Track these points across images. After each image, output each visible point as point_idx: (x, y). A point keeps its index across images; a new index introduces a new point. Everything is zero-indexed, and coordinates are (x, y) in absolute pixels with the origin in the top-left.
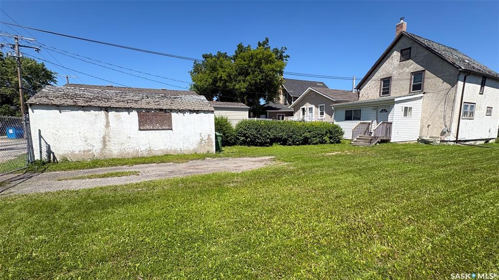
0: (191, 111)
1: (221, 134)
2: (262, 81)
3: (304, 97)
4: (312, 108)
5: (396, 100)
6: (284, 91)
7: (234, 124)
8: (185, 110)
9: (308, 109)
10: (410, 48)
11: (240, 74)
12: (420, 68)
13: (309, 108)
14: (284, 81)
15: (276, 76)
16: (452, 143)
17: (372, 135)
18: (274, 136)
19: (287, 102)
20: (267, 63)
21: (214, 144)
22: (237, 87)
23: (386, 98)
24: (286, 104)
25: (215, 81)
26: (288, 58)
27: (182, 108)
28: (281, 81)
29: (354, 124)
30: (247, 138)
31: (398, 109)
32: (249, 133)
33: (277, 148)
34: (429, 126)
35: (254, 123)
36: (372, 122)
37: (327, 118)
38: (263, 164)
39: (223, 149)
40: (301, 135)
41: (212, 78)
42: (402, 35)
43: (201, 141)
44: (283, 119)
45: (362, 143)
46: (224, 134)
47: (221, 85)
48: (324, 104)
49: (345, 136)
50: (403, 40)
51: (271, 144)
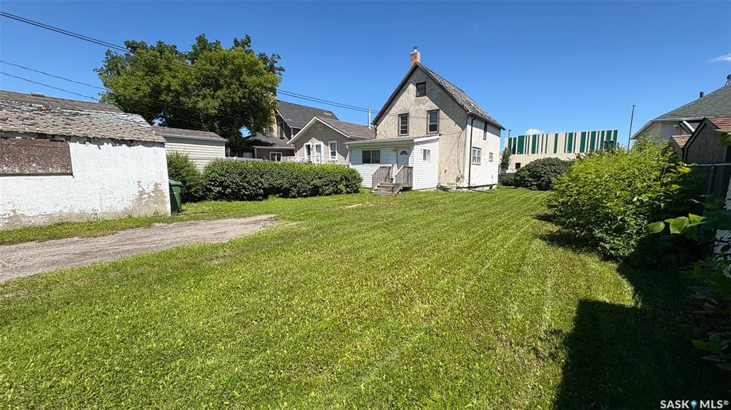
0: (115, 142)
1: (180, 183)
2: (243, 101)
3: (308, 130)
4: (320, 146)
5: (415, 140)
6: (279, 118)
7: (200, 167)
8: (102, 139)
9: (315, 147)
10: (425, 83)
11: (204, 85)
12: (436, 107)
13: (317, 146)
14: (278, 105)
15: (265, 95)
16: (466, 189)
17: (394, 182)
18: (270, 184)
19: (284, 136)
20: (251, 73)
21: (168, 199)
22: (201, 105)
23: (404, 137)
24: (282, 138)
25: (156, 91)
26: (282, 72)
27: (94, 135)
28: (274, 103)
29: (374, 168)
30: (225, 188)
31: (417, 151)
32: (228, 180)
33: (275, 202)
34: (446, 171)
35: (236, 166)
36: (393, 165)
37: (340, 160)
38: (261, 226)
39: (184, 207)
40: (309, 183)
41: (151, 85)
42: (416, 67)
43: (141, 195)
44: (279, 159)
45: (384, 192)
46: (184, 182)
47: (169, 99)
48: (335, 142)
49: (363, 184)
50: (418, 72)
51: (265, 196)
